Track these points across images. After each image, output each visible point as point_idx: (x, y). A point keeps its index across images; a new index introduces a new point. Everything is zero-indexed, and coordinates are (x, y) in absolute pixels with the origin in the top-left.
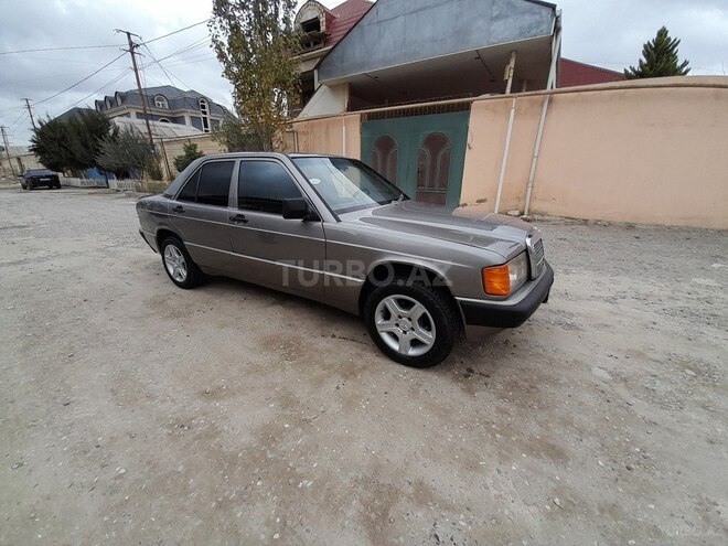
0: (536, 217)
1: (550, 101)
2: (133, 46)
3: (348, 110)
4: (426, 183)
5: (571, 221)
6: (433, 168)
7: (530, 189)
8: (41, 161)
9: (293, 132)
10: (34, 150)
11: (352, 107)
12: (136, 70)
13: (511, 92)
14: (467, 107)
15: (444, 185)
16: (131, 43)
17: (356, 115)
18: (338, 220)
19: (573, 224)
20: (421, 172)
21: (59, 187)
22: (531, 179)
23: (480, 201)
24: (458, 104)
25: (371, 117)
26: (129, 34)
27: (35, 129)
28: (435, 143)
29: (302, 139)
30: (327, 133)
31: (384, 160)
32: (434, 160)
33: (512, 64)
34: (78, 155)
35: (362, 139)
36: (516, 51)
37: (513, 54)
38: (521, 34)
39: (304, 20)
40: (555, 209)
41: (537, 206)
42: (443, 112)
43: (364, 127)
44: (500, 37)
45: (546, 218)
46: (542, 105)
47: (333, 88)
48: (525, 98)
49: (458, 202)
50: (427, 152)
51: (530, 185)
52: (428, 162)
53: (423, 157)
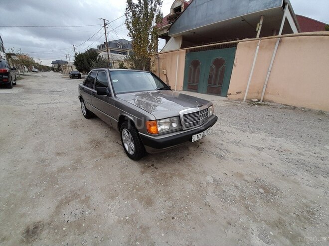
0: (267, 103)
1: (280, 42)
2: (105, 24)
3: (181, 48)
4: (213, 83)
5: (286, 106)
6: (216, 76)
7: (265, 88)
8: (76, 68)
9: (158, 58)
10: (74, 64)
11: (183, 47)
12: (106, 34)
13: (259, 37)
14: (235, 45)
15: (221, 84)
16: (105, 23)
17: (184, 50)
18: (115, 97)
19: (285, 108)
20: (210, 77)
21: (81, 78)
22: (266, 83)
23: (238, 93)
24: (231, 44)
25: (191, 51)
26: (104, 20)
27: (75, 57)
28: (219, 63)
29: (162, 61)
30: (172, 59)
31: (194, 71)
32: (217, 71)
33: (261, 22)
34: (86, 67)
35: (186, 61)
36: (264, 16)
37: (262, 17)
38: (265, 6)
39: (175, 7)
40: (279, 100)
41: (268, 97)
42: (224, 48)
43: (187, 56)
44: (254, 9)
45: (273, 104)
46: (275, 44)
47: (176, 38)
48: (266, 40)
49: (227, 92)
50: (214, 68)
51: (265, 86)
52: (214, 73)
53: (212, 70)
